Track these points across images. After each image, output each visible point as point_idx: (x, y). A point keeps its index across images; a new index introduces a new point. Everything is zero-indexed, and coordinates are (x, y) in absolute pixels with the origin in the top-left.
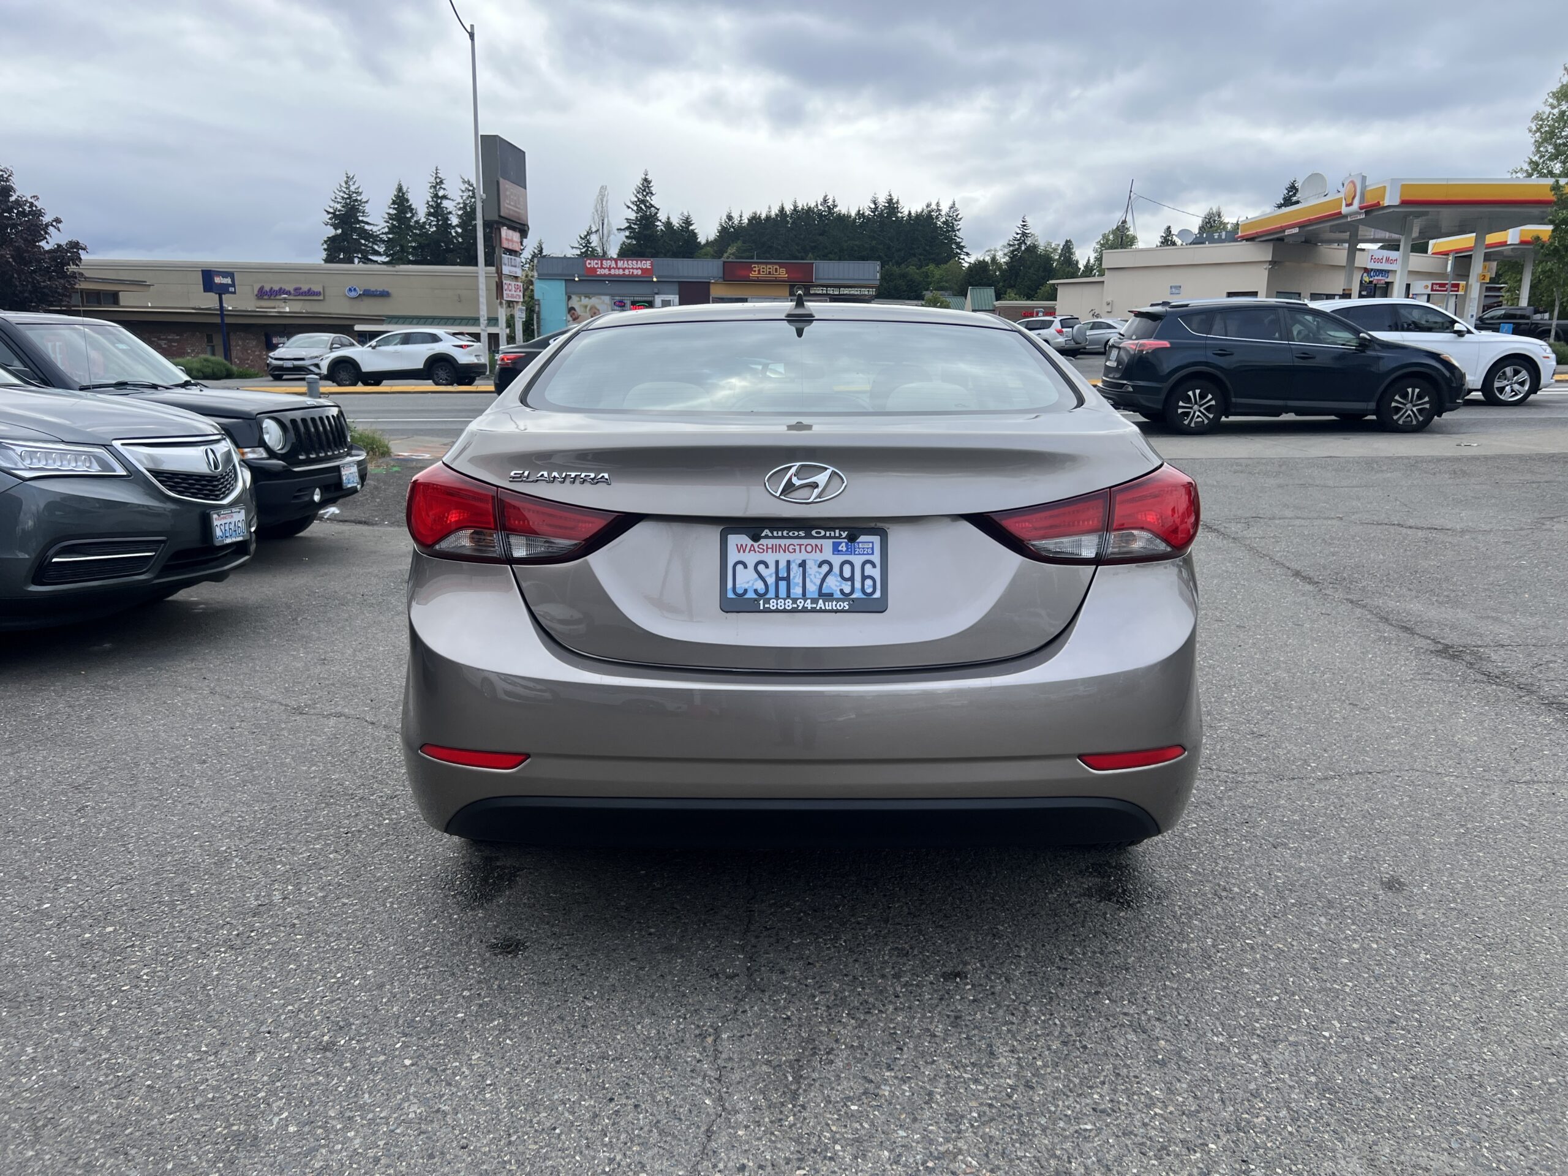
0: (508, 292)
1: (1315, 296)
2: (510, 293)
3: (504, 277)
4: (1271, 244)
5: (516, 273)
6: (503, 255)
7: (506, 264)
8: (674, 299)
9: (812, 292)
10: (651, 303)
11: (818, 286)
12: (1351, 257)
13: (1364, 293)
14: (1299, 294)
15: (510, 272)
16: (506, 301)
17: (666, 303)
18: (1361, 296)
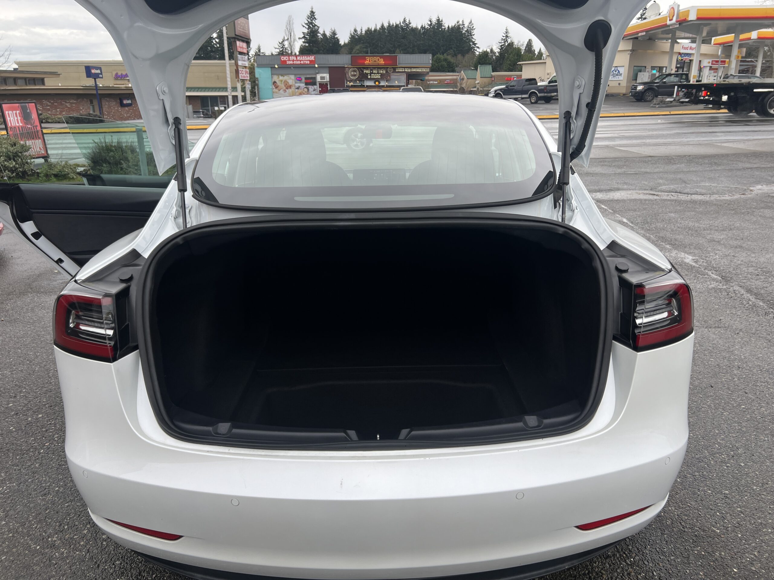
0: (241, 75)
1: (653, 68)
2: (243, 75)
3: (239, 67)
4: (631, 41)
5: (245, 64)
6: (238, 55)
7: (240, 60)
8: (327, 76)
9: (397, 71)
10: (315, 78)
11: (400, 67)
12: (672, 47)
13: (678, 66)
14: (645, 67)
15: (242, 64)
16: (241, 79)
17: (322, 78)
18: (676, 67)
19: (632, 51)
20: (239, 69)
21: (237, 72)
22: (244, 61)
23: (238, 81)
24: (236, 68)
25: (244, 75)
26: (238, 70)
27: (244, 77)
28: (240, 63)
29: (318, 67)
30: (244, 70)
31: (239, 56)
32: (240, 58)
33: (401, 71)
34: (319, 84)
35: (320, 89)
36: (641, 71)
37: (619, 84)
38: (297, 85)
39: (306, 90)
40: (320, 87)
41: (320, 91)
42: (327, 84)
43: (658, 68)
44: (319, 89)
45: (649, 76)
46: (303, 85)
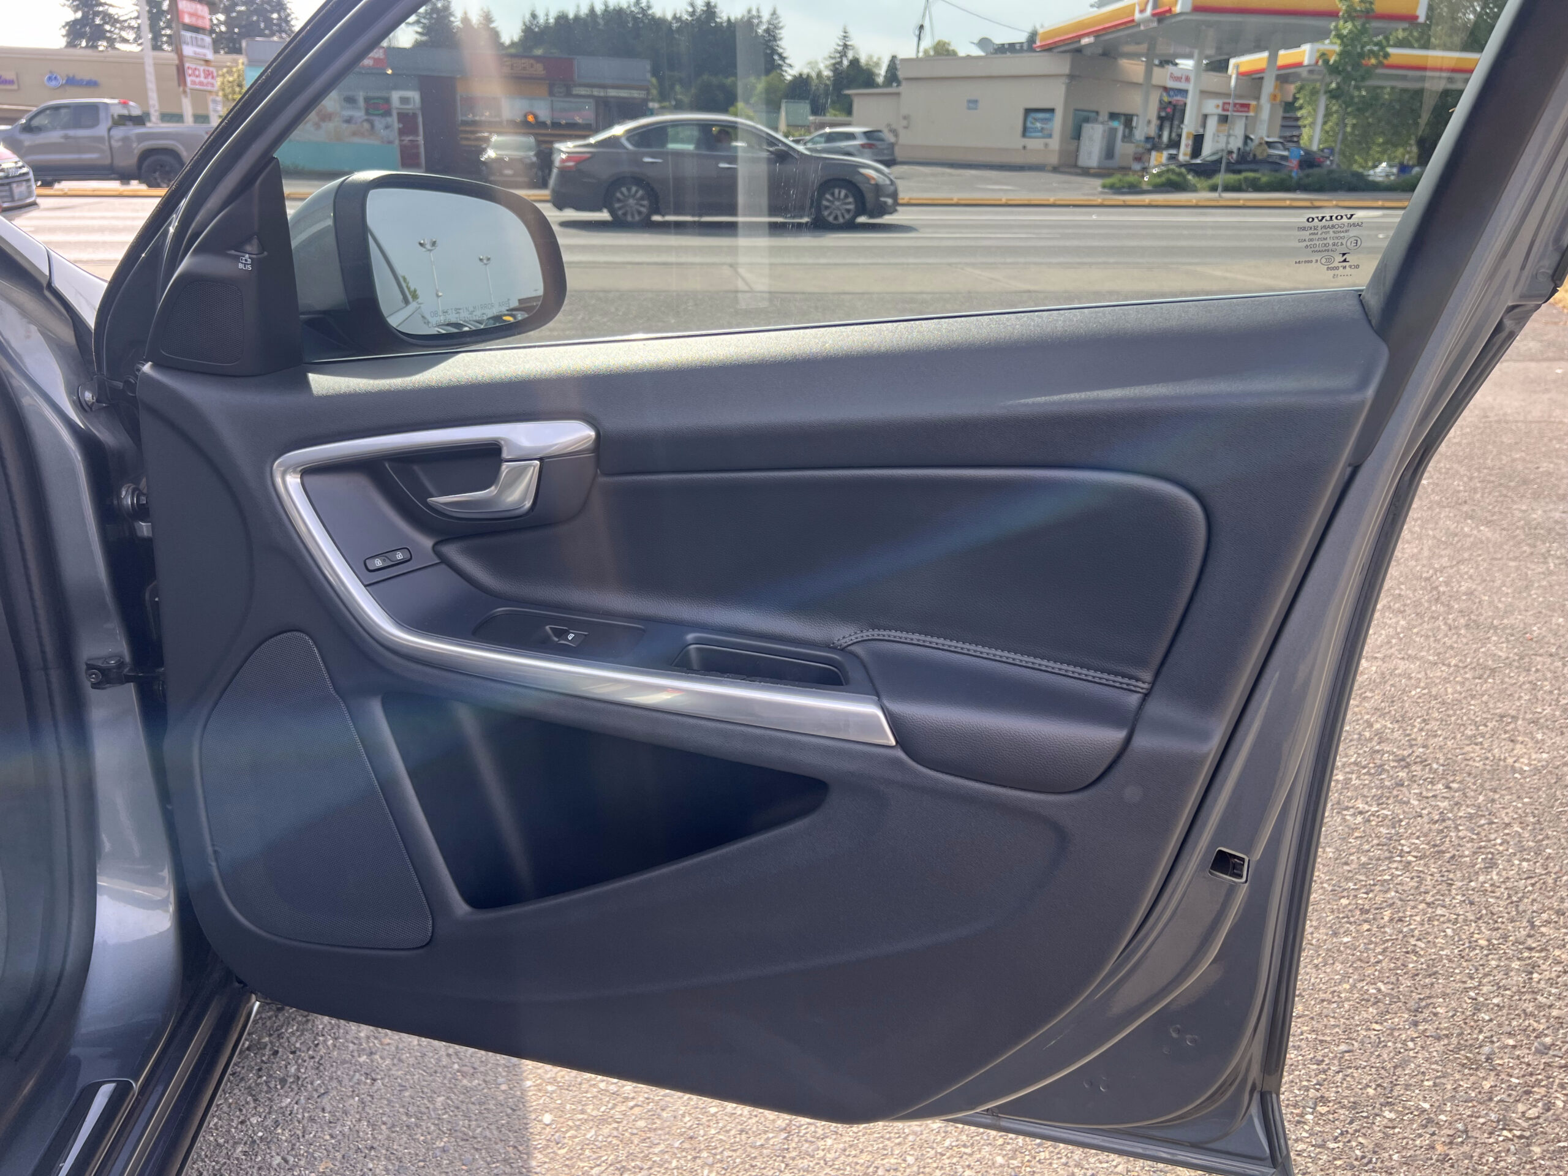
0: (193, 78)
1: (1113, 116)
2: (197, 80)
3: (185, 59)
4: (1068, 57)
5: (205, 55)
6: (183, 33)
7: (188, 44)
8: (414, 96)
9: (577, 91)
10: (387, 100)
11: (581, 85)
12: (1149, 73)
13: (1163, 114)
14: (1097, 113)
15: (195, 53)
16: (191, 89)
17: (404, 100)
18: (1160, 118)
19: (1071, 77)
20: (187, 65)
21: (181, 70)
22: (203, 47)
23: (185, 92)
24: (177, 62)
25: (202, 79)
26: (183, 66)
27: (201, 83)
28: (188, 50)
29: (393, 74)
30: (202, 68)
31: (188, 35)
32: (189, 40)
33: (583, 93)
34: (399, 114)
35: (401, 126)
36: (1087, 120)
37: (1046, 145)
38: (347, 113)
39: (366, 125)
40: (399, 121)
41: (399, 129)
42: (415, 115)
43: (1123, 119)
44: (396, 125)
45: (1104, 131)
46: (359, 114)
